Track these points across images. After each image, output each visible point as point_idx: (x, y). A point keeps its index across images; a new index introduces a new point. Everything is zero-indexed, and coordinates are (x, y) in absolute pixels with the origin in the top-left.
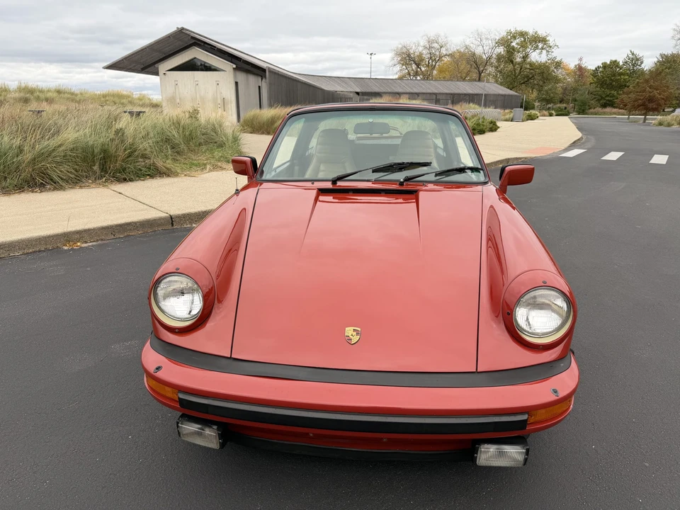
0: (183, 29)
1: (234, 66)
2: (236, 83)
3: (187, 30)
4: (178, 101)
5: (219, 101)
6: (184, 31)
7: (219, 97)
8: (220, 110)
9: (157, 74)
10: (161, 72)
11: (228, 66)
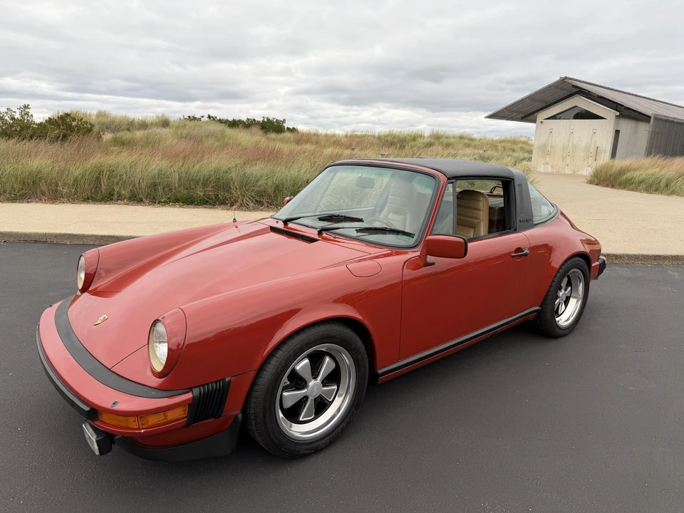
0: (566, 78)
1: (618, 114)
2: (617, 132)
3: (571, 79)
4: (549, 148)
5: (592, 150)
6: (566, 80)
7: (592, 146)
8: (590, 159)
9: (534, 121)
10: (538, 121)
11: (610, 114)
